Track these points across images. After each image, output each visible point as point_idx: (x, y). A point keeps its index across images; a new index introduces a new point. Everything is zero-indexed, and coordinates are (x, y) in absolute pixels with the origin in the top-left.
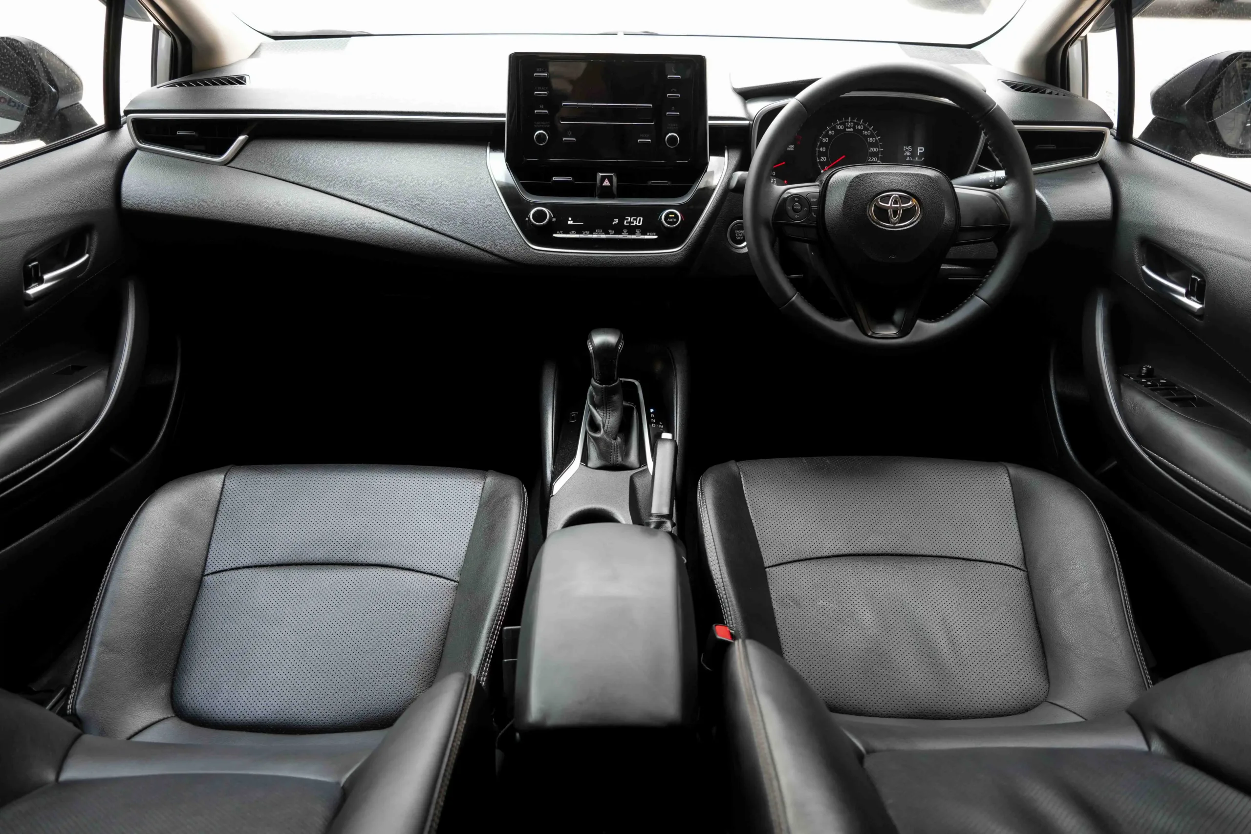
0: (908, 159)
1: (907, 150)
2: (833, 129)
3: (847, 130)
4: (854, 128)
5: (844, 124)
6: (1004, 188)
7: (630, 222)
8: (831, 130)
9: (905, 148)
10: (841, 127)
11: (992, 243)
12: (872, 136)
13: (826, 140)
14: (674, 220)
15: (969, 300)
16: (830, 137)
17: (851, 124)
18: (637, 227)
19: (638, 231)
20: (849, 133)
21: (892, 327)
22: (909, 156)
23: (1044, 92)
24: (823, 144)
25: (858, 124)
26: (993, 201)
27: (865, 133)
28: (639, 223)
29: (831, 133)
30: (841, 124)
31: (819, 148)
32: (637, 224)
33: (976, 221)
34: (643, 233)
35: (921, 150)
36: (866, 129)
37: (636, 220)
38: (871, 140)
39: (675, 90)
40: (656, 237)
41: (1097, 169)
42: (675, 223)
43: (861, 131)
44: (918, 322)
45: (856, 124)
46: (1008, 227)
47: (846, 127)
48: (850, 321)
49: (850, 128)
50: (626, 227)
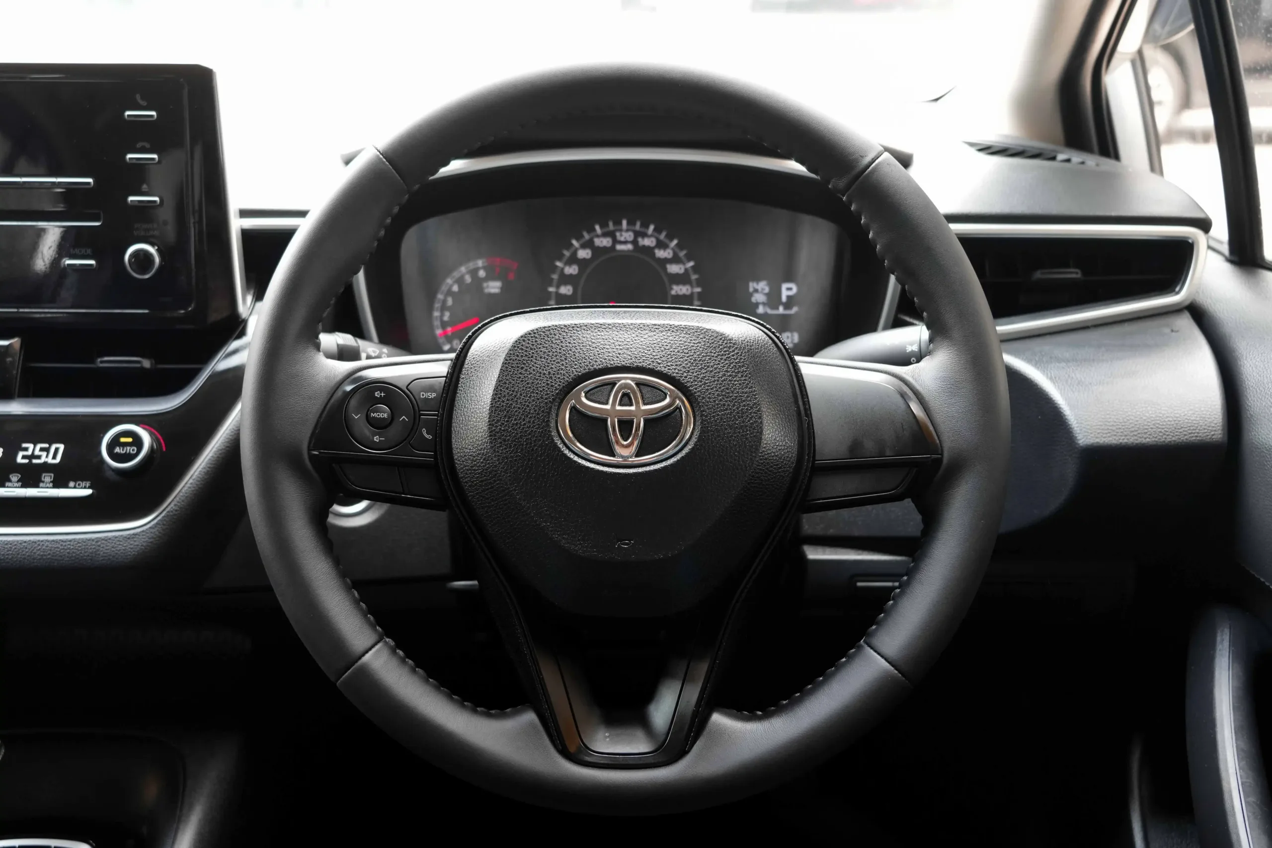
0: (761, 310)
1: (756, 291)
2: (589, 244)
3: (619, 247)
4: (635, 242)
5: (611, 235)
6: (924, 363)
7: (33, 456)
8: (583, 246)
9: (752, 286)
10: (605, 242)
11: (908, 503)
12: (676, 260)
13: (572, 270)
14: (132, 450)
15: (851, 658)
16: (583, 263)
17: (629, 236)
18: (46, 467)
19: (47, 478)
20: (624, 255)
21: (640, 734)
22: (764, 304)
23: (1053, 158)
24: (565, 280)
25: (644, 235)
26: (898, 396)
27: (661, 254)
28: (54, 457)
29: (584, 254)
30: (605, 235)
31: (558, 287)
32: (50, 460)
33: (855, 447)
34: (58, 483)
35: (789, 289)
36: (661, 245)
37: (47, 450)
38: (674, 269)
39: (147, 145)
40: (88, 492)
41: (1186, 322)
42: (128, 457)
43: (649, 251)
44: (718, 719)
45: (637, 234)
46: (940, 461)
47: (615, 241)
48: (530, 717)
49: (625, 242)
50: (20, 468)
